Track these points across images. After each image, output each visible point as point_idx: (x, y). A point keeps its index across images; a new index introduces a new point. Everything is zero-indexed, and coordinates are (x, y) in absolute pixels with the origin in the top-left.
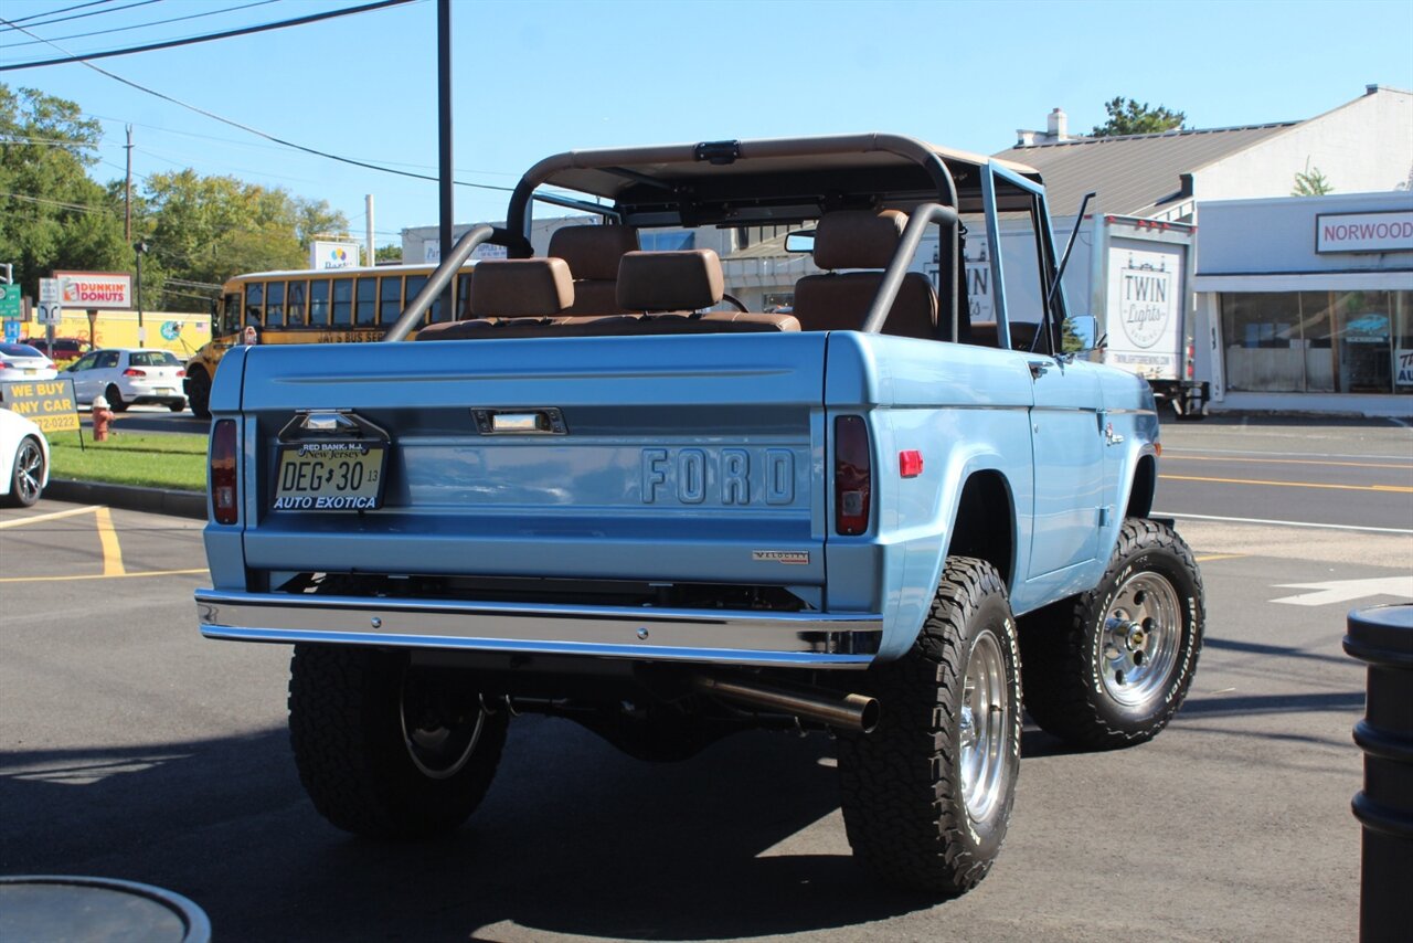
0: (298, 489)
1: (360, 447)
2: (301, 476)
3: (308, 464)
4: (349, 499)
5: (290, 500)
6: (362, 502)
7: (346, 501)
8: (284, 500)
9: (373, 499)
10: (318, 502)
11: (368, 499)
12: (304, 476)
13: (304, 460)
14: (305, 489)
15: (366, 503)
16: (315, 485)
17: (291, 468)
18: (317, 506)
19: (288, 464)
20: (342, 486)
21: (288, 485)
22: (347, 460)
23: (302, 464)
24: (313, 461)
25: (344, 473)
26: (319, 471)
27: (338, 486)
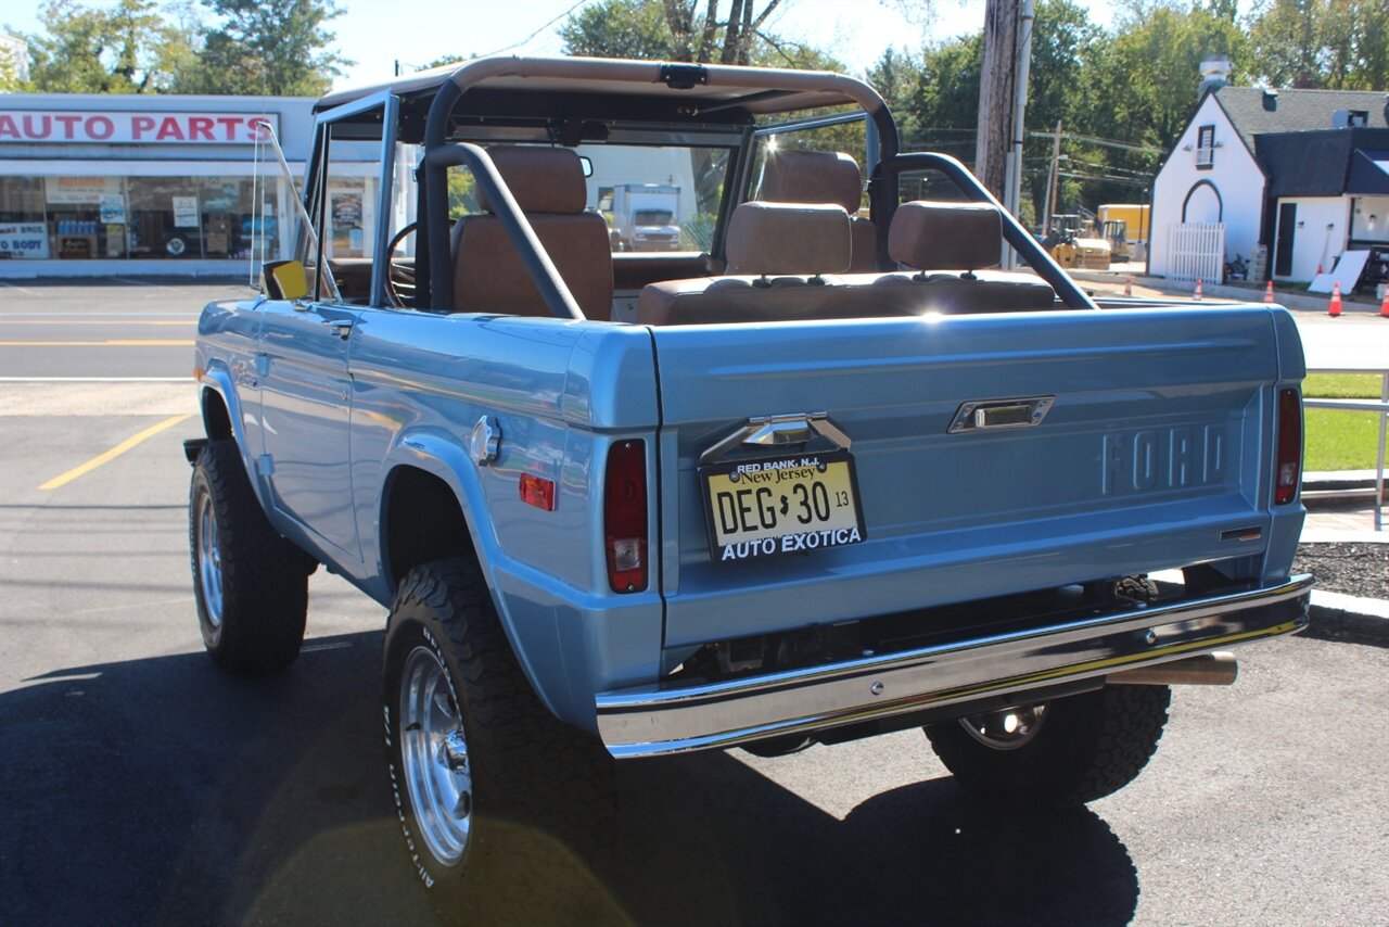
0: (746, 529)
1: (816, 462)
2: (744, 510)
3: (749, 492)
4: (825, 534)
5: (743, 546)
6: (843, 536)
7: (821, 537)
8: (735, 547)
9: (855, 530)
10: (784, 543)
11: (850, 531)
12: (749, 510)
13: (740, 486)
14: (755, 528)
15: (849, 535)
16: (769, 520)
17: (726, 500)
18: (784, 549)
19: (720, 496)
20: (805, 516)
21: (730, 525)
22: (801, 481)
23: (740, 493)
24: (754, 487)
25: (802, 499)
26: (766, 501)
27: (799, 517)
